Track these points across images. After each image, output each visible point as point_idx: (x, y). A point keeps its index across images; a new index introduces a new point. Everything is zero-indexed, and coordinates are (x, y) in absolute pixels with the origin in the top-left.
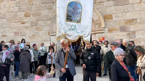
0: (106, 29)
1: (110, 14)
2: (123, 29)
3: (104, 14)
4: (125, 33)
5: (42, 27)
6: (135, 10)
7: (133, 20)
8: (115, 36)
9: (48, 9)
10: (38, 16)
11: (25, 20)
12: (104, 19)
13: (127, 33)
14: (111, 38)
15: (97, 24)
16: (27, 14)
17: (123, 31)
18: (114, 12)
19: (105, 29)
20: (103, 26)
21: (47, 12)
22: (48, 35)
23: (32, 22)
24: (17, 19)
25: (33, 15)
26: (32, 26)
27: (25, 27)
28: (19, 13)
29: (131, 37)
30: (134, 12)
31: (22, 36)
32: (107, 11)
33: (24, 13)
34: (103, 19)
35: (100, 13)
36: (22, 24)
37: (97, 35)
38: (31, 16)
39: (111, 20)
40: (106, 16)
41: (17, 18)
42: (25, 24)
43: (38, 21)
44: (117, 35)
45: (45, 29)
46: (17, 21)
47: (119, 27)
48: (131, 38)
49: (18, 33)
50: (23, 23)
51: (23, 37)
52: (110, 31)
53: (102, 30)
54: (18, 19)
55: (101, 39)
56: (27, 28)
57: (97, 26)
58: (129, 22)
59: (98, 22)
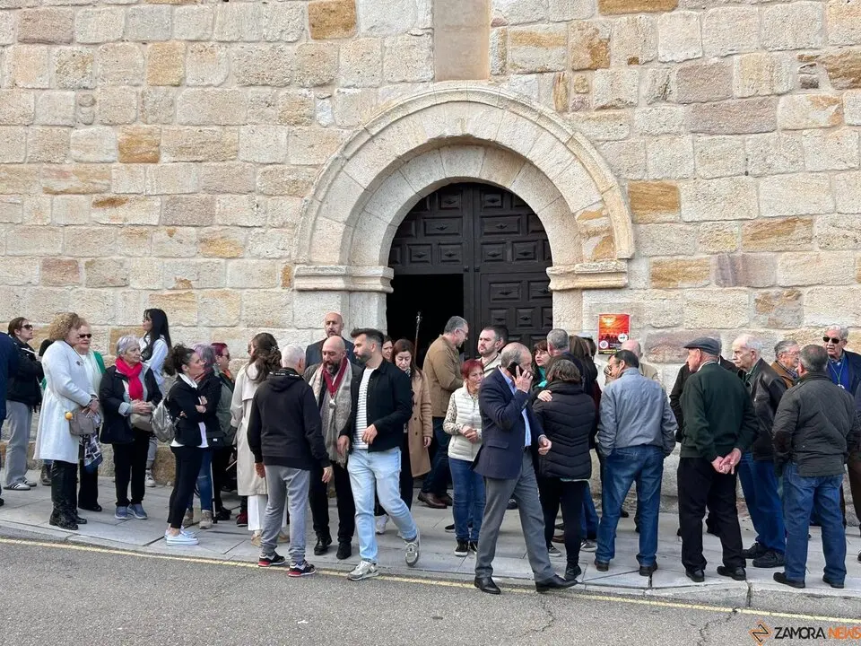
0: (642, 268)
1: (667, 182)
2: (735, 272)
3: (630, 176)
4: (743, 296)
5: (240, 235)
6: (803, 169)
7: (791, 221)
8: (690, 312)
9: (284, 120)
10: (217, 160)
11: (124, 180)
12: (632, 209)
13: (757, 294)
14: (664, 321)
15: (590, 235)
16: (140, 142)
17: (737, 283)
18: (687, 169)
19: (634, 266)
20: (624, 247)
21: (277, 141)
22: (284, 286)
23: (173, 202)
24: (63, 175)
25: (181, 150)
26: (171, 227)
27: (121, 226)
28: (82, 131)
29: (779, 319)
30: (799, 177)
31: (103, 285)
32: (650, 163)
33: (114, 136)
34: (625, 210)
35: (608, 173)
36: (98, 204)
37: (588, 298)
38: (165, 158)
39: (670, 217)
40: (643, 188)
41: (69, 166)
42: (121, 211)
43: (219, 197)
44: (698, 304)
45: (260, 248)
46: (63, 186)
47: (714, 260)
48: (777, 326)
49: (70, 263)
50: (112, 202)
51: (110, 291)
52: (661, 279)
53: (618, 273)
54: (77, 173)
55: (609, 322)
56: (138, 233)
57: (588, 247)
58: (771, 234)
59: (595, 224)
